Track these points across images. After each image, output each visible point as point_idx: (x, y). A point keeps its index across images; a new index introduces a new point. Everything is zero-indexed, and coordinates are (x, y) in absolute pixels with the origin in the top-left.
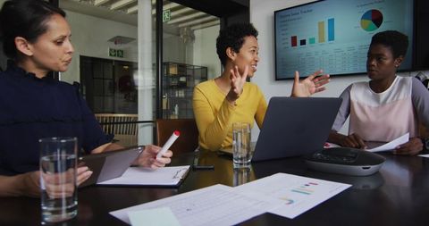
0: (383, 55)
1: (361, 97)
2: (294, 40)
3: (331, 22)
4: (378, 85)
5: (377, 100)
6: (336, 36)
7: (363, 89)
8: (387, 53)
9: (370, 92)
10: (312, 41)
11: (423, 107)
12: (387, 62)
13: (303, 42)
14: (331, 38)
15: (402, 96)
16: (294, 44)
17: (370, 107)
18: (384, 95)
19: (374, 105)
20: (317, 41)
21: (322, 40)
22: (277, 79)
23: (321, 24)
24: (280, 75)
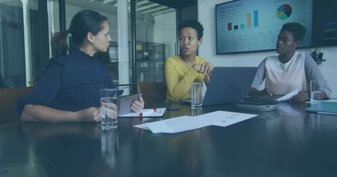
0: (287, 38)
1: (273, 66)
2: (230, 25)
3: (256, 13)
4: (284, 58)
5: (283, 68)
6: (259, 23)
7: (274, 60)
8: (290, 37)
9: (279, 63)
10: (243, 26)
11: (311, 73)
12: (289, 43)
13: (236, 27)
14: (256, 24)
15: (298, 66)
16: (230, 28)
17: (278, 73)
18: (287, 65)
19: (281, 71)
20: (246, 26)
21: (249, 25)
22: (218, 53)
23: (249, 15)
24: (220, 50)
